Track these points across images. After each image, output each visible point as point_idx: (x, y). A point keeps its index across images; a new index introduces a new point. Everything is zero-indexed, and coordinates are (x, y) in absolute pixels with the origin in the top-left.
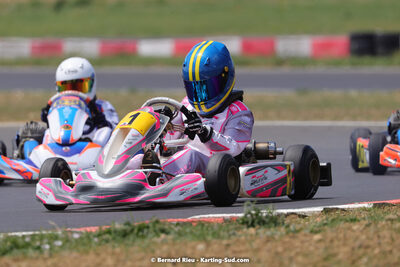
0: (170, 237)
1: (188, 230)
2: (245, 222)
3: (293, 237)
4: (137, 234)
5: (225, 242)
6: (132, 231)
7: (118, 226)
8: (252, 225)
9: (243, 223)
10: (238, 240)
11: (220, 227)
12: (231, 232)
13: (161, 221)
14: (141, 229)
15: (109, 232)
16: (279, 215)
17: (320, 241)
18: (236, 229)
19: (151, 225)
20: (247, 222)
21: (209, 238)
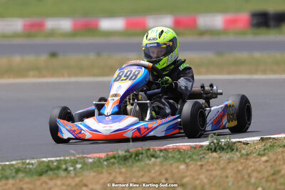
0: (159, 160)
2: (209, 149)
3: (247, 159)
4: (135, 158)
5: (199, 163)
6: (131, 156)
8: (215, 151)
9: (208, 150)
10: (208, 162)
12: (201, 156)
14: (137, 155)
15: (114, 157)
17: (267, 161)
18: (204, 153)
19: (144, 152)
20: (211, 149)
21: (187, 161)
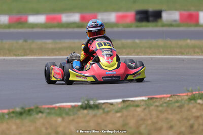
0: (44, 115)
1: (53, 111)
3: (107, 115)
4: (28, 113)
5: (72, 118)
6: (25, 112)
7: (18, 109)
8: (86, 108)
9: (81, 108)
10: (78, 117)
11: (69, 109)
13: (40, 106)
15: (13, 112)
16: (99, 104)
18: (77, 110)
19: (34, 109)
21: (64, 115)
